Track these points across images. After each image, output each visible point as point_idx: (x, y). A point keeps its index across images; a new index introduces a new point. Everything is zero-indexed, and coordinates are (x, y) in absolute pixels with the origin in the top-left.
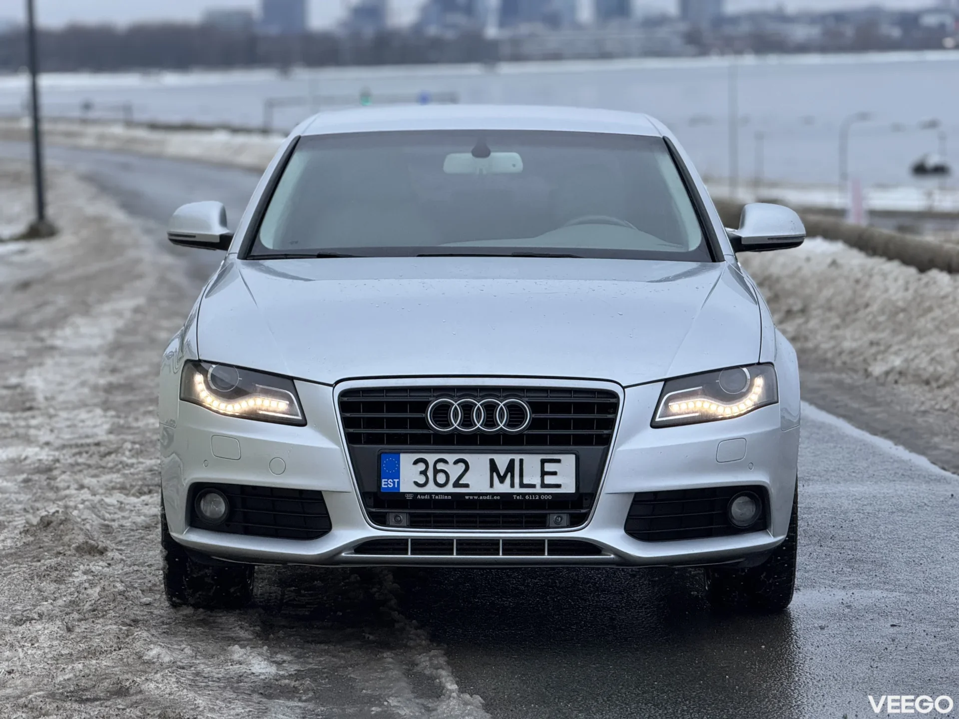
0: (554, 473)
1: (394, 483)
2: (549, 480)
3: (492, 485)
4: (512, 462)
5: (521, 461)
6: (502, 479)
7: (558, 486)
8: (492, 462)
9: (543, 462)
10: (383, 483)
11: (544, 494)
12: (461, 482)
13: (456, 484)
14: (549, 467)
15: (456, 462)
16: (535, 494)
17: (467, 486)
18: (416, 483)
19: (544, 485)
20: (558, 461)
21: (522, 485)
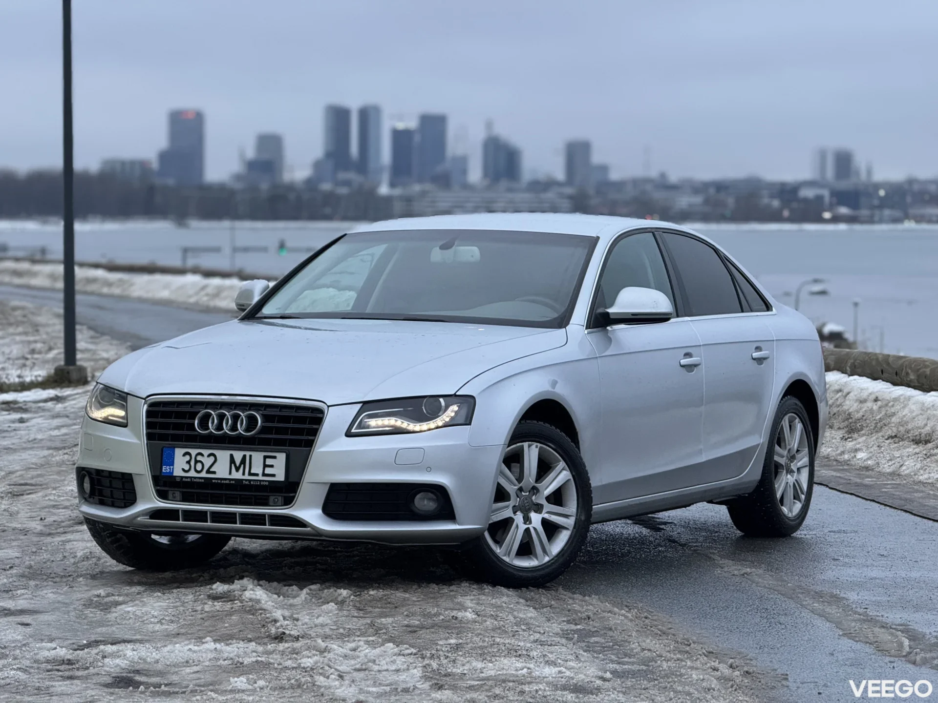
0: (272, 466)
1: (170, 469)
2: (268, 471)
3: (230, 473)
4: (244, 456)
5: (251, 456)
6: (237, 469)
7: (274, 475)
8: (232, 456)
9: (265, 457)
10: (164, 469)
11: (263, 481)
12: (211, 470)
13: (208, 472)
14: (269, 462)
15: (209, 456)
16: (257, 480)
17: (214, 473)
18: (183, 470)
19: (264, 475)
20: (275, 457)
21: (250, 474)
